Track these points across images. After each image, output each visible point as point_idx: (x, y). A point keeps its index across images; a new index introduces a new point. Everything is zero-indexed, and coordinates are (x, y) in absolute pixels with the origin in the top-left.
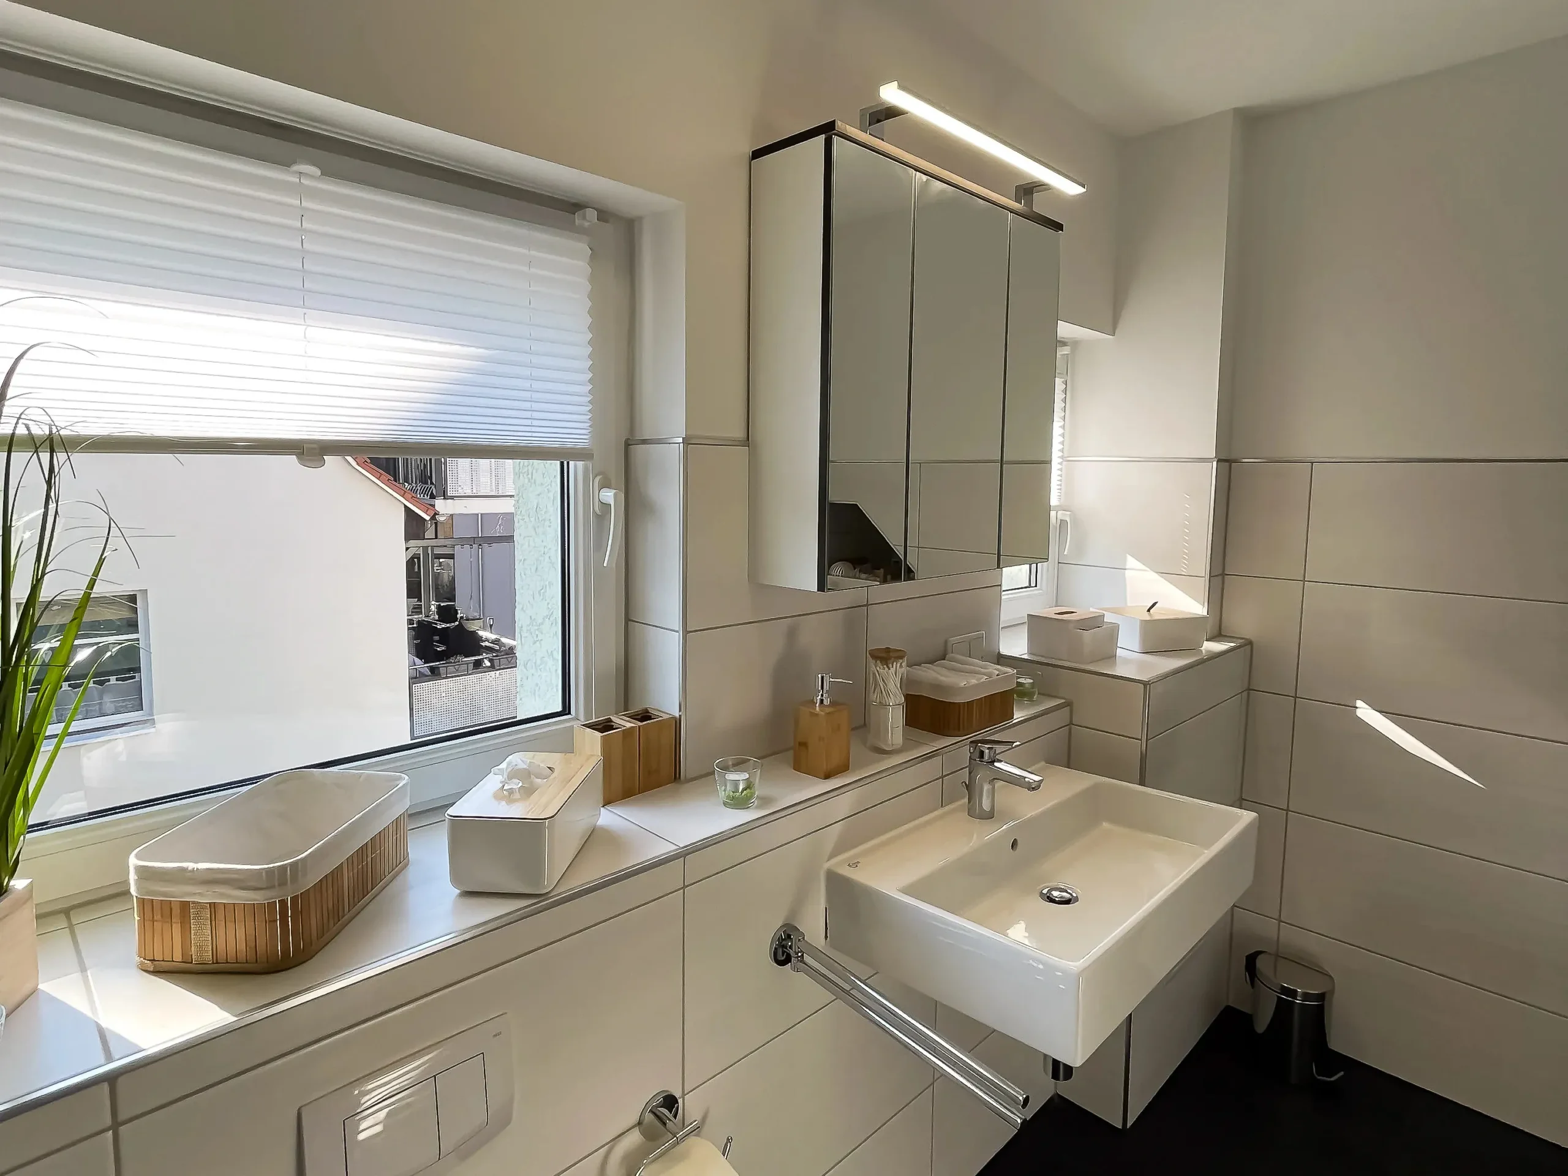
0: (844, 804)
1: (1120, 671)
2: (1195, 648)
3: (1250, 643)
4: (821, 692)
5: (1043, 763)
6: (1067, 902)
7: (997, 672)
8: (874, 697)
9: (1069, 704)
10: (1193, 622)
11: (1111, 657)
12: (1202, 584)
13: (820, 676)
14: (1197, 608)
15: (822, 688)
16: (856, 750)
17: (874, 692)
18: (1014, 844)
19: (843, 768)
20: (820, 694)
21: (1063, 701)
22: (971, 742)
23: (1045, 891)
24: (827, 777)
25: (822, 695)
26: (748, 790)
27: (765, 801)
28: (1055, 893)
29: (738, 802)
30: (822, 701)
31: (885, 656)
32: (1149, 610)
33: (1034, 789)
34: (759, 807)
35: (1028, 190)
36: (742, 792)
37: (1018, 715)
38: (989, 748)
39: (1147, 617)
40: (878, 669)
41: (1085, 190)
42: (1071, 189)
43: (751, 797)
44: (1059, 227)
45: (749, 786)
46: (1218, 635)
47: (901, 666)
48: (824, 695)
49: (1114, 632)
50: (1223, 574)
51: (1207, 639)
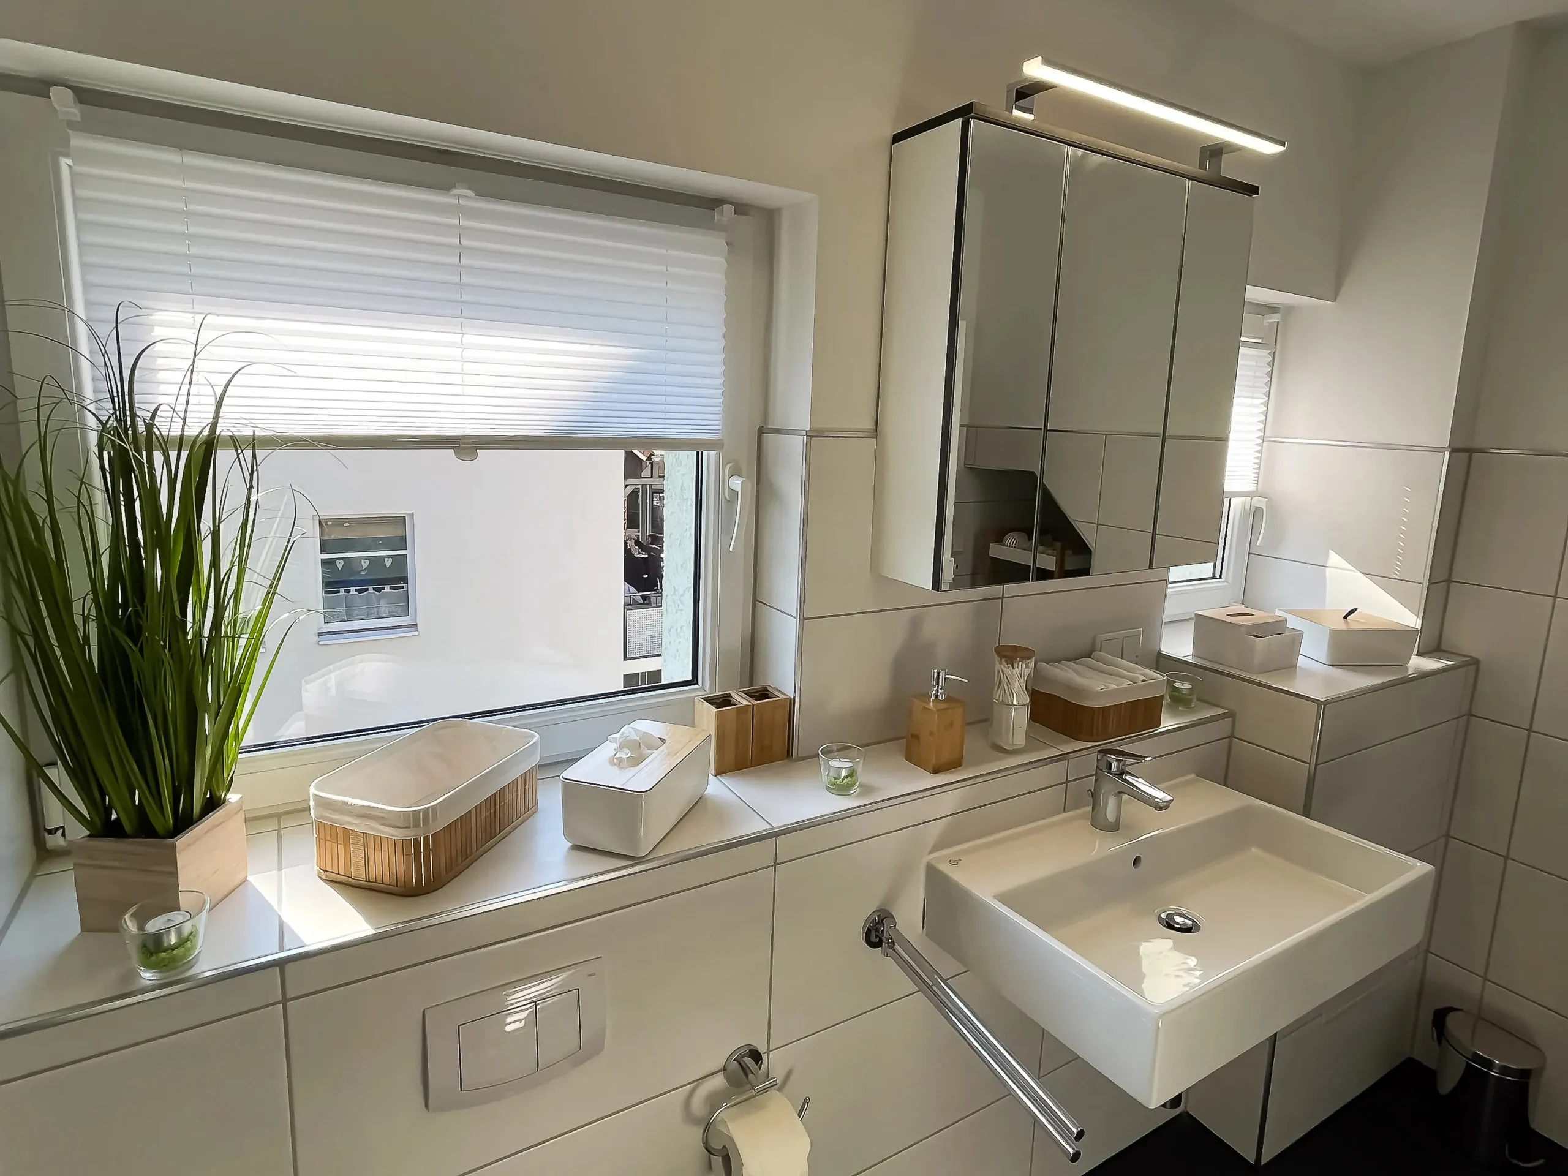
0: (949, 802)
1: (1300, 686)
2: (1402, 665)
3: (1476, 662)
4: (936, 688)
5: (1193, 776)
6: (1188, 930)
7: (1143, 678)
8: (997, 695)
9: (1231, 715)
10: (1403, 635)
11: (1289, 666)
12: (1419, 592)
13: (935, 671)
14: (1412, 620)
15: (938, 683)
16: (972, 746)
17: (998, 689)
18: (1136, 861)
19: (955, 764)
20: (935, 689)
21: (1224, 711)
22: (1100, 751)
23: (1163, 916)
24: (936, 771)
25: (937, 691)
26: (850, 778)
27: (867, 790)
28: (1178, 919)
29: (841, 788)
30: (937, 696)
31: (1011, 654)
32: (1346, 617)
33: (1161, 809)
34: (860, 795)
35: (1215, 151)
36: (843, 779)
37: (1167, 723)
38: (1117, 760)
39: (1341, 625)
40: (1002, 667)
41: (1285, 149)
42: (1269, 149)
43: (853, 785)
44: (1254, 190)
45: (852, 773)
46: (1433, 650)
47: (1027, 666)
48: (940, 691)
49: (1296, 638)
50: (1449, 581)
51: (1418, 654)
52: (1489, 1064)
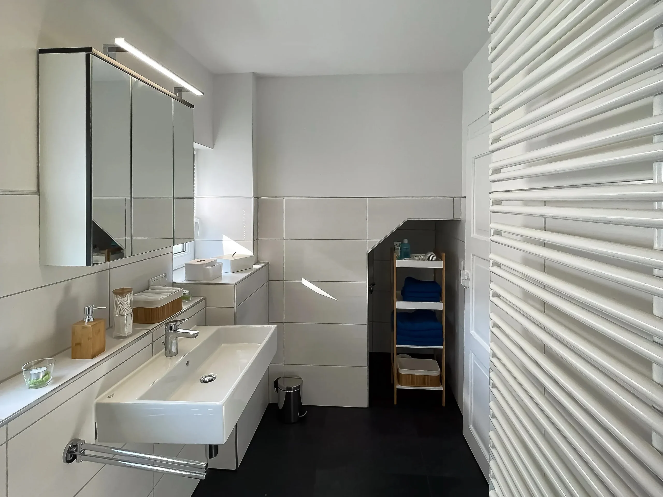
1: (223, 282)
2: (250, 269)
3: (268, 263)
4: (88, 316)
5: (196, 326)
7: (175, 291)
8: (116, 313)
9: (205, 299)
10: (249, 258)
11: (220, 277)
12: (251, 244)
13: (87, 307)
14: (249, 253)
15: (89, 313)
16: (108, 340)
17: (116, 310)
18: (188, 363)
19: (102, 350)
20: (87, 317)
21: (203, 298)
22: (166, 324)
24: (93, 357)
25: (89, 317)
26: (47, 376)
27: (56, 379)
29: (38, 385)
30: (89, 320)
31: (121, 292)
32: (233, 256)
33: (195, 337)
34: (53, 383)
35: (179, 90)
36: (42, 378)
37: (184, 308)
38: (173, 324)
39: (232, 259)
40: (118, 298)
41: (203, 94)
42: (198, 93)
43: (47, 380)
44: (193, 106)
45: (47, 373)
46: (257, 262)
47: (130, 296)
48: (90, 317)
49: (221, 266)
50: (258, 239)
51: (254, 265)
52: (290, 389)
